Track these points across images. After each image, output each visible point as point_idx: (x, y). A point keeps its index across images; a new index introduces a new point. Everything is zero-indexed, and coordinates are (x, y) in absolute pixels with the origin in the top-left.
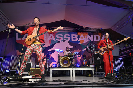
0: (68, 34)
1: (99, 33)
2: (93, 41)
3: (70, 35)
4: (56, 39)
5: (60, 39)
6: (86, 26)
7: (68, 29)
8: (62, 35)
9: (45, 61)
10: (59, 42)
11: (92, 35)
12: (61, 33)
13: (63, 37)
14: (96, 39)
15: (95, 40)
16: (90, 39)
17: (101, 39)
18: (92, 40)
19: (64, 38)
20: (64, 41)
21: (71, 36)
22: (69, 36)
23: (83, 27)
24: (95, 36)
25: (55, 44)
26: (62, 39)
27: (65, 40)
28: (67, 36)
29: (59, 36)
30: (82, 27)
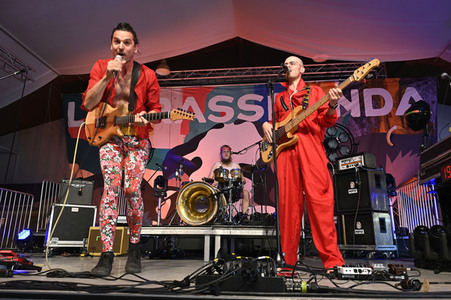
0: (256, 93)
1: (387, 80)
2: (359, 115)
3: (260, 98)
4: (206, 117)
5: (223, 114)
6: (325, 57)
7: (254, 72)
8: (230, 99)
9: (169, 202)
10: (220, 126)
11: (354, 92)
12: (227, 92)
13: (234, 105)
14: (374, 107)
15: (370, 112)
16: (347, 108)
17: (396, 105)
18: (356, 113)
19: (237, 111)
20: (238, 122)
21: (265, 100)
22: (256, 103)
23: (315, 58)
24: (368, 93)
25: (203, 135)
26: (230, 113)
27: (241, 116)
28: (248, 102)
29: (218, 103)
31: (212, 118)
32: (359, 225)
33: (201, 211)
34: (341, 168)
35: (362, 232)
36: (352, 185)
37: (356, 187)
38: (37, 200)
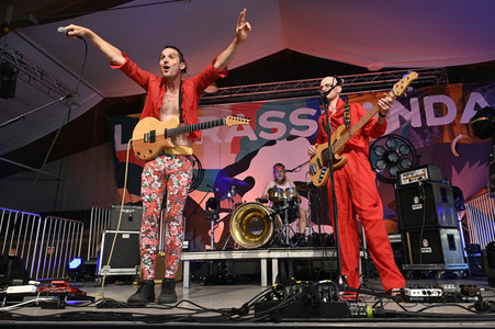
0: (308, 106)
1: (449, 86)
2: (420, 125)
3: (313, 112)
4: (257, 134)
5: (274, 131)
6: (381, 65)
7: (305, 84)
8: (281, 115)
9: (222, 224)
10: (272, 143)
11: (414, 101)
12: (278, 107)
13: (286, 121)
14: (436, 116)
15: (432, 121)
16: (406, 118)
17: (460, 113)
18: (417, 123)
19: (290, 126)
20: (291, 138)
22: (309, 117)
23: (370, 67)
24: (429, 101)
25: (255, 153)
26: (282, 129)
27: (293, 132)
28: (300, 117)
29: (269, 119)
30: (365, 70)
31: (263, 135)
32: (425, 243)
33: (256, 233)
34: (403, 182)
35: (429, 250)
36: (416, 200)
37: (421, 202)
38: (87, 227)
